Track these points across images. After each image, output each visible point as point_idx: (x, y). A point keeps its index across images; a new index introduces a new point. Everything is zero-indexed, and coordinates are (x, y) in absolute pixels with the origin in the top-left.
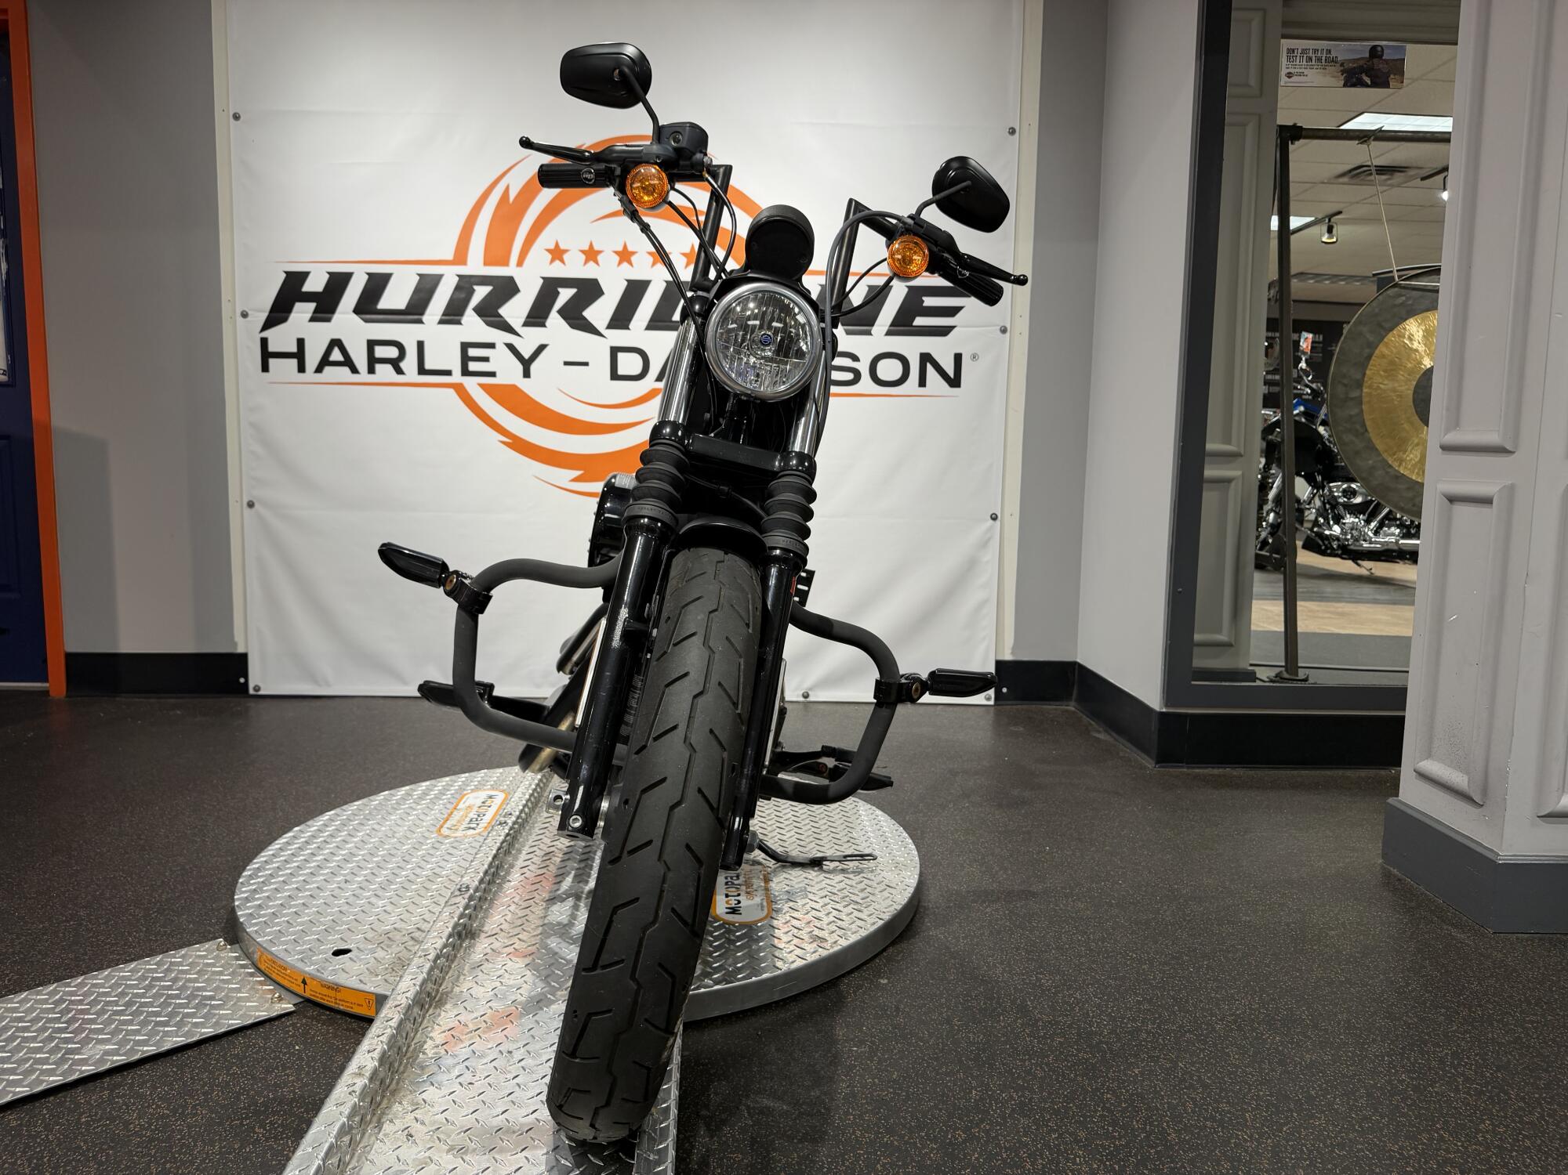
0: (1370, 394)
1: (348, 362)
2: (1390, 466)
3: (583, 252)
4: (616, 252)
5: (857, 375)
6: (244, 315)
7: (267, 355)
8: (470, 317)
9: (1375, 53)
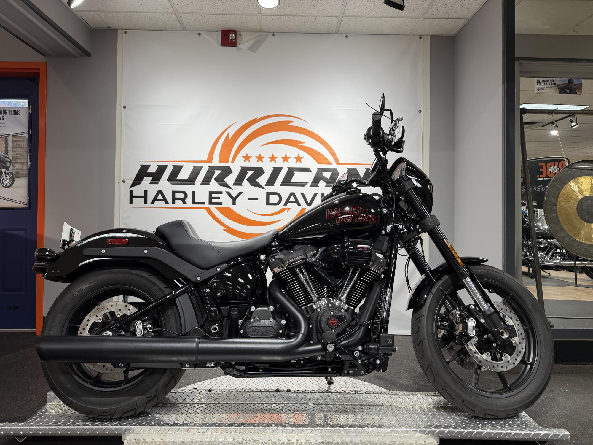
0: (560, 208)
1: (165, 200)
2: (570, 236)
3: (256, 157)
4: (269, 157)
6: (124, 181)
7: (132, 197)
8: (213, 182)
9: (570, 81)
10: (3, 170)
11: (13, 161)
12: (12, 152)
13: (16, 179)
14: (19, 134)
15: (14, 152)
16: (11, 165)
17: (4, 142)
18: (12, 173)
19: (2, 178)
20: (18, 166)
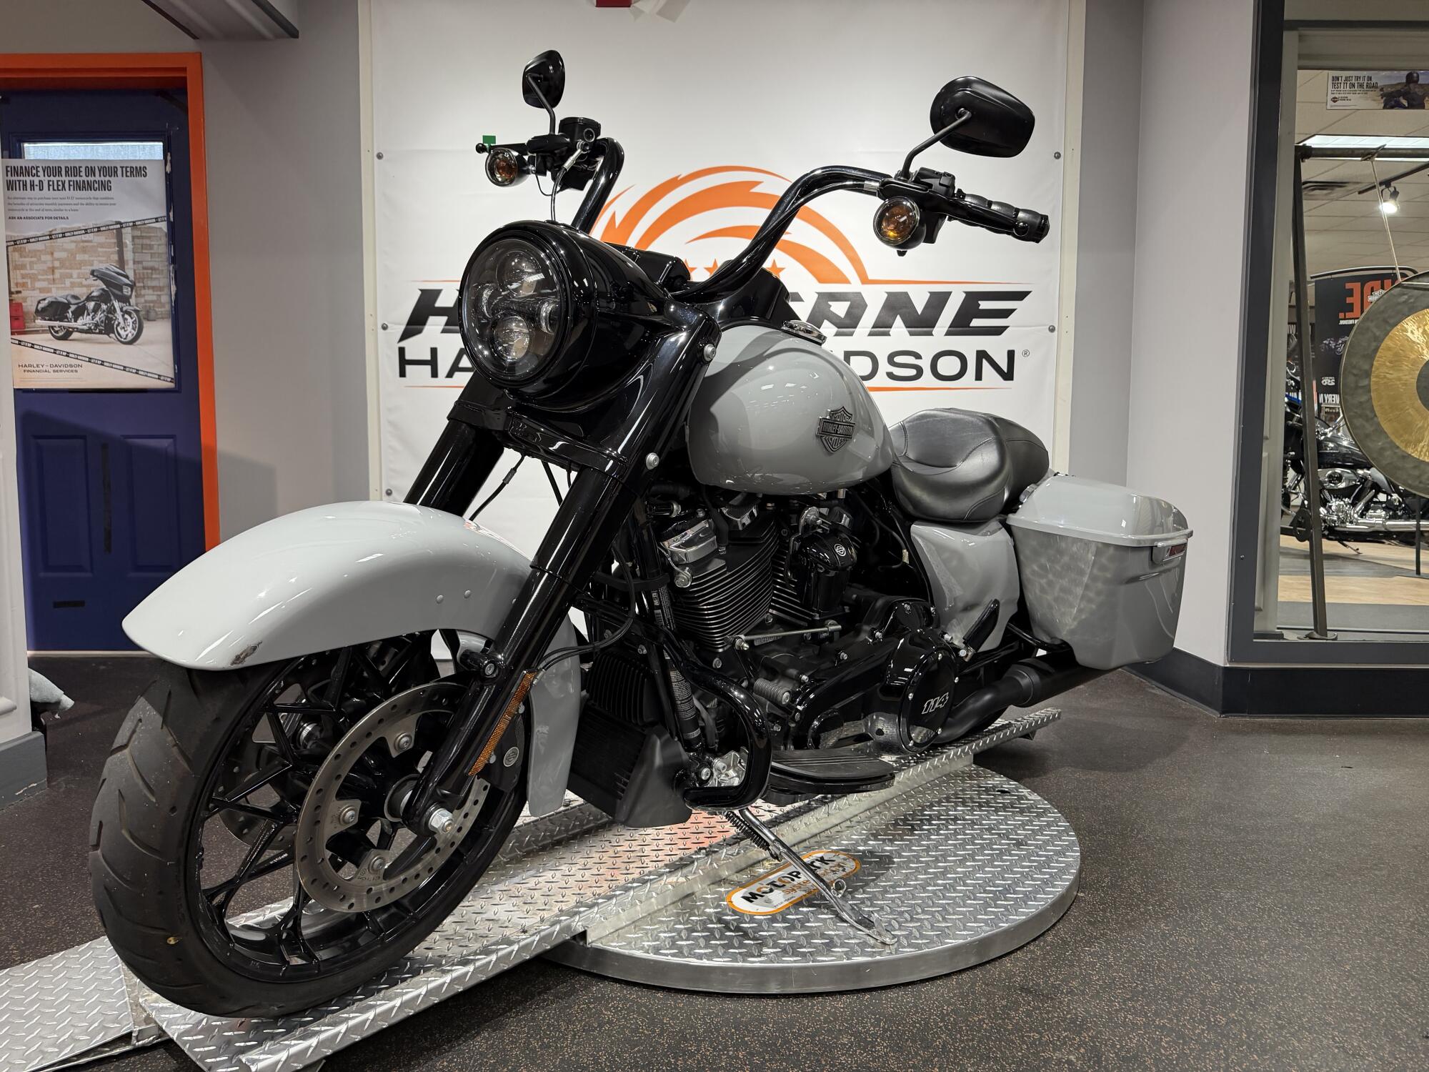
0: (1377, 383)
2: (1398, 447)
5: (920, 372)
6: (385, 328)
7: (404, 362)
9: (1411, 79)
10: (117, 305)
11: (137, 285)
12: (134, 262)
13: (146, 325)
14: (146, 222)
15: (139, 262)
16: (134, 293)
17: (115, 241)
18: (135, 311)
19: (116, 323)
20: (150, 296)
